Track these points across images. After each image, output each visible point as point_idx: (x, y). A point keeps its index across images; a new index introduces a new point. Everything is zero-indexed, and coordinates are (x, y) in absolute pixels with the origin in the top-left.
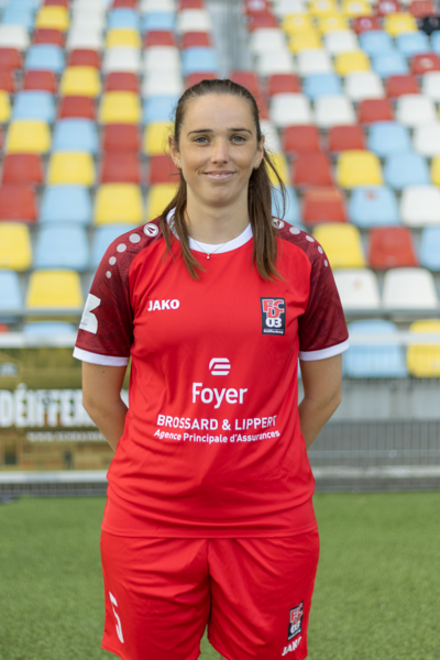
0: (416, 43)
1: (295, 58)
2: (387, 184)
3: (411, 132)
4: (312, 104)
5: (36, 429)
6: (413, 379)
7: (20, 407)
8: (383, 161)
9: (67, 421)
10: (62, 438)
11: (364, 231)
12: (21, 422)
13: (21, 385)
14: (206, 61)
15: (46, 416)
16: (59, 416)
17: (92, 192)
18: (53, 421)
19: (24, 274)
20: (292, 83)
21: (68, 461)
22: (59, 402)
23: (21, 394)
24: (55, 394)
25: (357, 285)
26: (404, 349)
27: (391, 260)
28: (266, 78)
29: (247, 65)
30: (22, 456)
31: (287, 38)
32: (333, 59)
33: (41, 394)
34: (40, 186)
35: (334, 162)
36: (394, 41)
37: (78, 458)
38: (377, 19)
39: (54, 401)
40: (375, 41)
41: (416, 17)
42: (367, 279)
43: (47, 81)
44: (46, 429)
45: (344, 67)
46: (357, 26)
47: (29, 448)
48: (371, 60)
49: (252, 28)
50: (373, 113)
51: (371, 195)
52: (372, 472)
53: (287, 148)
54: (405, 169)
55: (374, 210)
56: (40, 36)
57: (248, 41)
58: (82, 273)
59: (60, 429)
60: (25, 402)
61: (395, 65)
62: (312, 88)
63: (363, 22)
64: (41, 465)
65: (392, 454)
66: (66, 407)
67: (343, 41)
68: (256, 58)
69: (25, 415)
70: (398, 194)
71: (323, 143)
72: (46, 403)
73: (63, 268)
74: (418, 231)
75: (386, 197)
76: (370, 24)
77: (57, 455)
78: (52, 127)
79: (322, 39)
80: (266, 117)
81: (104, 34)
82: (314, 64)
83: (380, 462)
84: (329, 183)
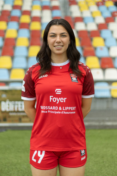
0: (113, 8)
1: (82, 13)
2: (106, 46)
3: (112, 32)
4: (86, 25)
5: (12, 112)
6: (113, 98)
7: (7, 106)
8: (105, 40)
9: (20, 110)
10: (19, 114)
11: (100, 59)
12: (8, 110)
13: (8, 100)
14: (58, 14)
15: (14, 108)
16: (18, 108)
17: (28, 48)
18: (16, 109)
19: (10, 70)
20: (81, 19)
21: (20, 120)
22: (18, 105)
23: (8, 102)
24: (17, 102)
25: (98, 73)
26: (110, 91)
27: (107, 66)
28: (74, 18)
29: (69, 14)
30: (8, 119)
31: (80, 8)
32: (92, 13)
33: (13, 102)
34: (14, 47)
35: (91, 40)
36: (108, 8)
37: (23, 119)
38: (103, 3)
39: (16, 104)
40: (103, 8)
41: (113, 2)
42: (101, 71)
43: (16, 19)
44: (14, 112)
45: (94, 15)
46: (98, 4)
47: (10, 117)
48: (102, 13)
49: (70, 5)
50: (102, 27)
51: (101, 49)
52: (102, 124)
53: (79, 36)
54: (111, 42)
55: (102, 53)
56: (15, 7)
57: (69, 8)
58: (25, 70)
59: (18, 112)
60: (9, 105)
61: (108, 14)
62: (86, 21)
63: (99, 3)
64: (13, 121)
65: (107, 119)
66: (20, 106)
67: (94, 8)
68: (71, 13)
69: (9, 108)
70: (109, 49)
71: (89, 35)
72: (14, 105)
73: (20, 68)
74: (114, 58)
75: (105, 49)
76: (101, 4)
77: (17, 119)
78: (18, 31)
79: (89, 8)
80: (74, 28)
81: (32, 7)
82: (86, 14)
83: (104, 121)
84: (90, 45)
